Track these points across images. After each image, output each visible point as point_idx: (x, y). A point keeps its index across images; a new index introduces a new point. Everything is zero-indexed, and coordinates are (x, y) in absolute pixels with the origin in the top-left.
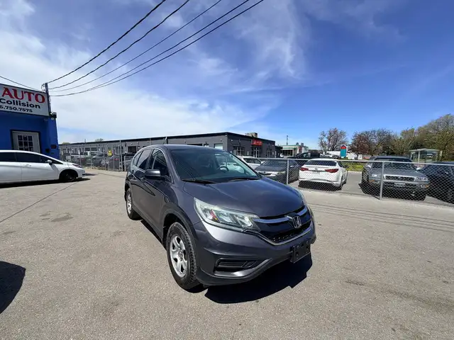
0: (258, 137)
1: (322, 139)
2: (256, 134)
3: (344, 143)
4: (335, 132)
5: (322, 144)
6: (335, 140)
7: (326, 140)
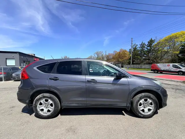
2: (34, 54)
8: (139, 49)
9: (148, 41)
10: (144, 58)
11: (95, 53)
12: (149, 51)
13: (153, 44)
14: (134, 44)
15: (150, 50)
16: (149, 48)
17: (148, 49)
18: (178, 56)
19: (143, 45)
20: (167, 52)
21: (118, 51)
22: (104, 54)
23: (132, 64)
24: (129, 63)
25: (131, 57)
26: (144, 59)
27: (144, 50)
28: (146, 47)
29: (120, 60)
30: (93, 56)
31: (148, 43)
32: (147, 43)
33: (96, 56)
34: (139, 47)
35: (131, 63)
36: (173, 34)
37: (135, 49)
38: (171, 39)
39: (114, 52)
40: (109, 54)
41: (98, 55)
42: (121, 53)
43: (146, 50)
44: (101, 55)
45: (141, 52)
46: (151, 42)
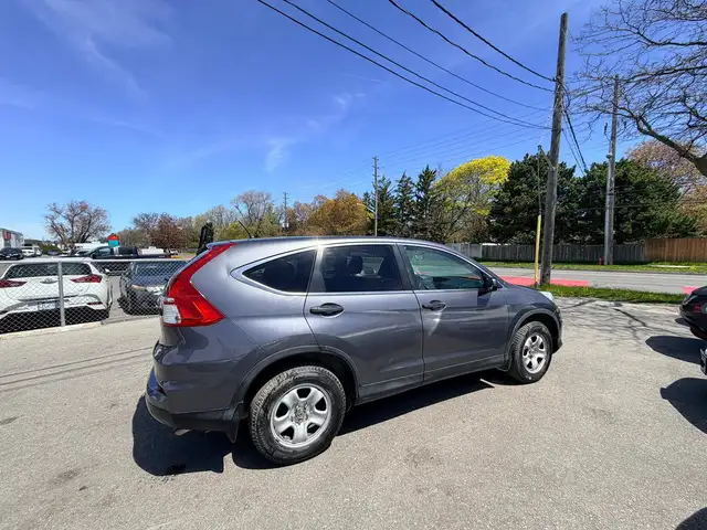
6: (85, 223)
7: (63, 221)
8: (395, 195)
9: (420, 172)
10: (409, 223)
11: (239, 197)
12: (423, 204)
13: (433, 184)
14: (380, 178)
15: (426, 200)
16: (422, 195)
17: (419, 197)
18: (489, 223)
19: (405, 185)
20: (464, 211)
21: (331, 196)
22: (277, 204)
25: (373, 221)
26: (412, 227)
27: (409, 198)
28: (414, 189)
30: (229, 207)
31: (418, 180)
32: (416, 180)
33: (245, 211)
34: (397, 188)
36: (475, 161)
37: (383, 194)
38: (469, 175)
39: (316, 198)
40: (298, 205)
41: (250, 208)
42: (341, 204)
43: (415, 199)
44: (262, 207)
45: (401, 204)
46: (427, 176)
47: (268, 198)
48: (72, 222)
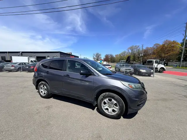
0: (72, 54)
1: (94, 56)
2: (71, 53)
3: (101, 58)
4: (98, 54)
5: (94, 58)
6: (98, 57)
7: (95, 57)
11: (129, 48)
22: (141, 49)
23: (183, 61)
24: (179, 60)
25: (182, 51)
29: (163, 55)
30: (127, 51)
33: (130, 51)
35: (182, 59)
39: (155, 45)
40: (147, 48)
41: (132, 50)
44: (136, 50)
47: (138, 47)
48: (96, 57)
